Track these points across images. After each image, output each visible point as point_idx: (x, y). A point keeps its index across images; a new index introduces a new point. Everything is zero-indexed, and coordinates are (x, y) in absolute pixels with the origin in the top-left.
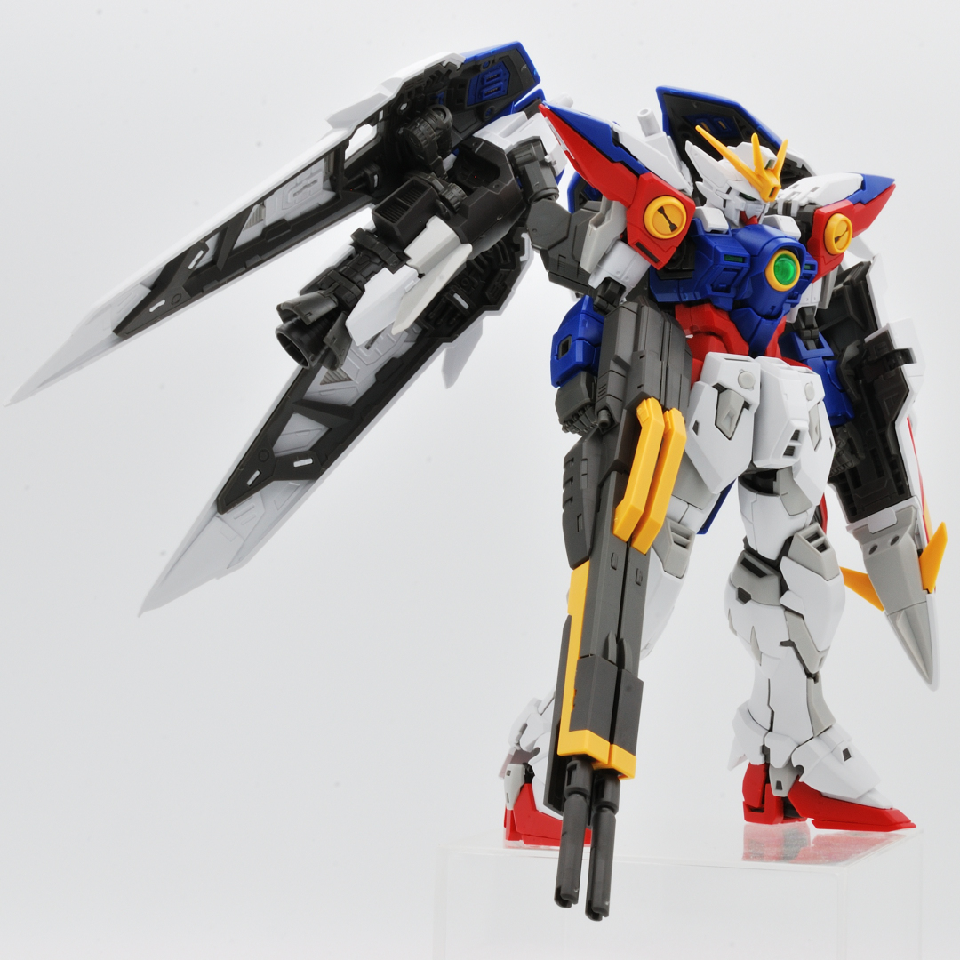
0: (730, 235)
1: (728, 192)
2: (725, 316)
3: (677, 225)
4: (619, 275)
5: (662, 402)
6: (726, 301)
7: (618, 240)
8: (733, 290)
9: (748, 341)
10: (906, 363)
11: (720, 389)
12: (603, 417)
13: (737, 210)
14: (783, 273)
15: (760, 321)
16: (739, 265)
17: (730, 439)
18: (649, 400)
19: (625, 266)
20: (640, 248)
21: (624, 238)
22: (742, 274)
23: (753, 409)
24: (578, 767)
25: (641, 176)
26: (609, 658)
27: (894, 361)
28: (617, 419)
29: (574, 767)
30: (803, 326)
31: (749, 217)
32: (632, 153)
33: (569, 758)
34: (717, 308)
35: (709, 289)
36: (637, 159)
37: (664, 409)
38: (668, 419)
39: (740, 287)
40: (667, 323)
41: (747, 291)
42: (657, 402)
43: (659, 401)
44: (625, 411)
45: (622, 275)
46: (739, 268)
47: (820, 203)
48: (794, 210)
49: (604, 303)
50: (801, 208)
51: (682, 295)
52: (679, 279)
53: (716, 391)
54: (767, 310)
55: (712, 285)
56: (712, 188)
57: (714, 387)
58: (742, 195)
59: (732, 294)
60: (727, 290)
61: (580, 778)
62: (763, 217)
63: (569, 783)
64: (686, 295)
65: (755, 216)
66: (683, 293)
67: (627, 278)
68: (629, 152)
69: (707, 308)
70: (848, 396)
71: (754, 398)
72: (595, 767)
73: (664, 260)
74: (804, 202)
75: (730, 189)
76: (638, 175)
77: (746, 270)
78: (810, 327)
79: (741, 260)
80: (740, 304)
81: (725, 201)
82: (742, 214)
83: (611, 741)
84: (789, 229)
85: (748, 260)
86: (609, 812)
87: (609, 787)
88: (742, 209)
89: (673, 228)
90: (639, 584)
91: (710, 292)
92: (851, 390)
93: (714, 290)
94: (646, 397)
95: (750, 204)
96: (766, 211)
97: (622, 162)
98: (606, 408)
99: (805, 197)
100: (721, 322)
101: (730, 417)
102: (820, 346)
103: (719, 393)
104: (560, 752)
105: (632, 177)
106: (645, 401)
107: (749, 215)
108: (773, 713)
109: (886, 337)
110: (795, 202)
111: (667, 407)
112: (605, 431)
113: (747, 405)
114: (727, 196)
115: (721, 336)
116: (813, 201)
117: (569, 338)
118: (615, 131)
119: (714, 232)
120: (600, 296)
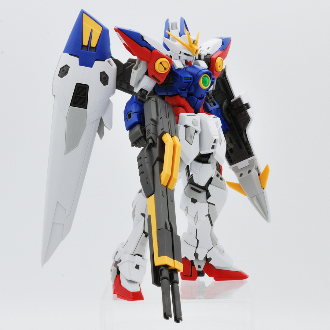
0: (184, 70)
1: (180, 53)
2: (185, 99)
3: (167, 68)
4: (145, 87)
5: (171, 134)
6: (185, 94)
7: (144, 75)
8: (187, 90)
9: (193, 108)
10: (248, 109)
11: (186, 126)
12: (150, 141)
13: (184, 59)
14: (205, 82)
15: (197, 100)
16: (189, 81)
17: (191, 145)
18: (166, 134)
19: (148, 84)
20: (153, 77)
21: (147, 74)
22: (190, 84)
23: (198, 133)
24: (164, 269)
25: (153, 51)
26: (168, 229)
27: (243, 108)
28: (156, 142)
29: (163, 269)
30: (209, 98)
31: (189, 62)
32: (148, 43)
33: (159, 266)
34: (181, 97)
35: (179, 90)
36: (150, 45)
37: (172, 137)
38: (174, 140)
39: (189, 89)
40: (166, 104)
41: (192, 90)
42: (169, 134)
43: (170, 134)
44: (158, 139)
45: (147, 88)
46: (189, 82)
47: (212, 53)
48: (203, 58)
49: (141, 98)
50: (205, 56)
51: (168, 93)
52: (167, 87)
53: (185, 128)
54: (200, 96)
55: (180, 89)
56: (174, 52)
57: (184, 126)
58: (185, 54)
59: (187, 91)
60: (185, 90)
61: (165, 273)
62: (193, 61)
63: (161, 276)
64: (170, 93)
65: (191, 61)
66: (169, 92)
67: (149, 88)
68: (147, 43)
69: (178, 97)
70: (227, 122)
71: (198, 129)
72: (169, 268)
73: (162, 80)
74: (206, 54)
75: (181, 52)
76: (151, 51)
77: (192, 82)
78: (211, 98)
79: (190, 79)
80: (190, 95)
81: (179, 57)
82: (186, 61)
83: (174, 259)
84: (203, 65)
85: (192, 79)
86: (176, 284)
87: (175, 275)
88: (186, 59)
89: (165, 69)
90: (172, 201)
91: (179, 91)
92: (228, 120)
93: (180, 90)
94: (165, 133)
95: (189, 57)
96: (194, 59)
97: (146, 47)
98: (151, 138)
99: (206, 52)
100: (183, 101)
101: (191, 137)
102: (215, 105)
103: (186, 128)
104: (156, 264)
105: (149, 51)
106: (165, 134)
107: (189, 61)
108: (198, 241)
109: (239, 100)
110: (203, 54)
111: (173, 136)
112: (151, 146)
113: (196, 132)
114: (180, 55)
115: (183, 107)
116: (209, 53)
117: (131, 112)
118: (142, 35)
119: (179, 69)
120: (139, 96)
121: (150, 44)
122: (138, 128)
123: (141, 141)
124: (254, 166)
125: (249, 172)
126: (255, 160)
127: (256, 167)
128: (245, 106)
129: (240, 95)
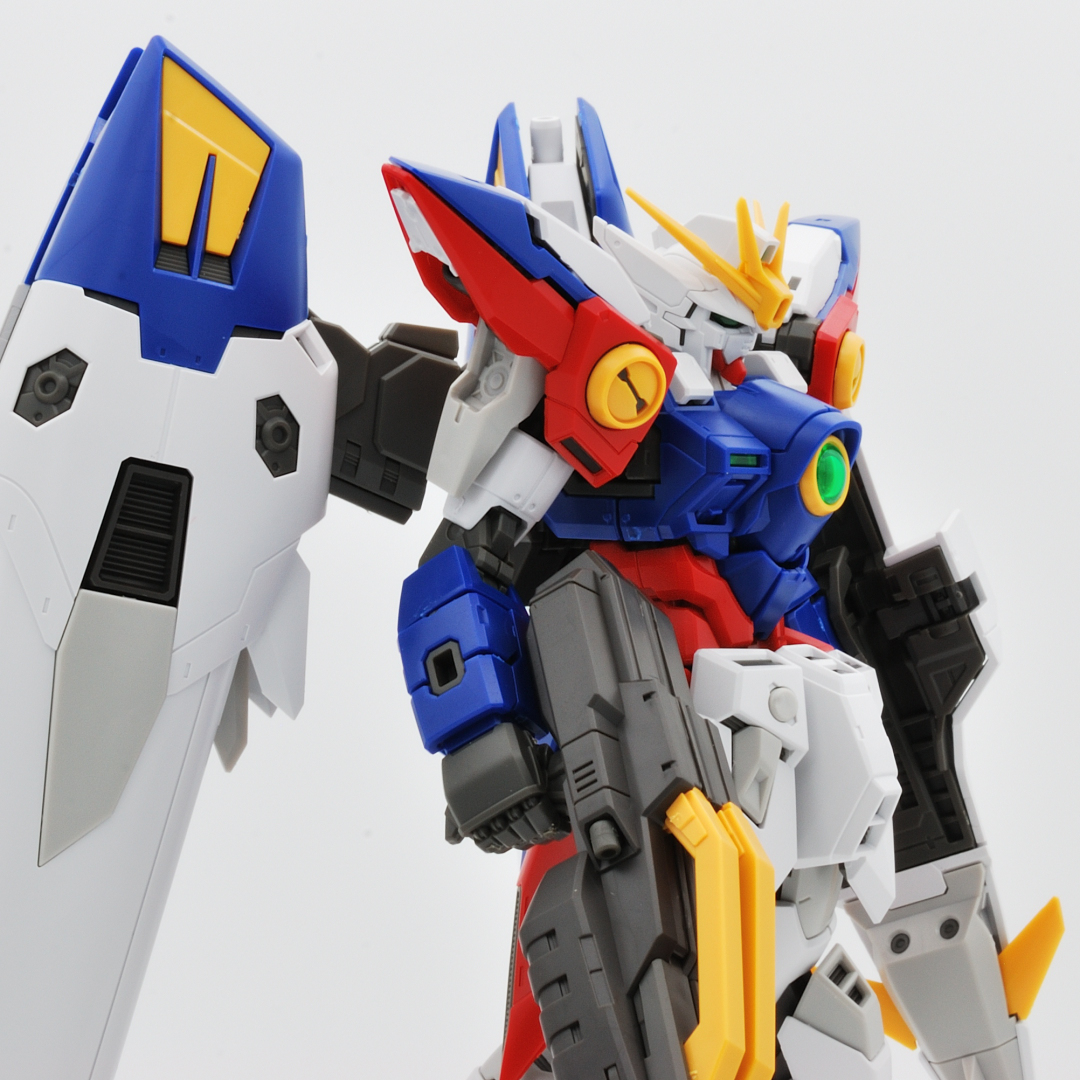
0: (717, 406)
1: (689, 315)
2: (709, 567)
3: (649, 400)
4: (517, 502)
5: (708, 792)
6: (717, 540)
8: (730, 522)
9: (752, 617)
11: (737, 726)
12: (603, 836)
13: (708, 348)
15: (779, 574)
16: (746, 474)
17: (759, 826)
18: (690, 793)
19: (532, 483)
20: (570, 448)
21: (533, 426)
22: (754, 489)
25: (583, 305)
28: (633, 839)
31: (727, 360)
32: (563, 258)
34: (698, 554)
35: (692, 518)
36: (570, 270)
37: (717, 808)
38: (732, 831)
39: (743, 513)
41: (757, 524)
42: (702, 796)
43: (704, 791)
44: (644, 822)
45: (523, 504)
46: (750, 478)
49: (493, 561)
51: (626, 530)
52: (618, 499)
54: (791, 555)
55: (696, 513)
57: (723, 722)
58: (715, 318)
59: (728, 528)
60: (718, 520)
62: (750, 355)
64: (637, 530)
65: (738, 357)
66: (631, 524)
67: (531, 504)
68: (557, 257)
69: (681, 554)
71: (796, 736)
73: (614, 467)
75: (694, 306)
76: (574, 303)
77: (763, 480)
79: (752, 461)
80: (744, 544)
81: (683, 332)
82: (717, 355)
85: (767, 460)
88: (718, 348)
89: (641, 405)
91: (692, 525)
93: (700, 521)
94: (684, 787)
95: (732, 334)
96: (753, 344)
97: (550, 280)
98: (606, 816)
100: (706, 582)
101: (760, 782)
103: (733, 734)
105: (562, 304)
106: (682, 795)
107: (729, 358)
109: (935, 559)
111: (718, 802)
112: (604, 866)
113: (784, 754)
114: (687, 324)
115: (703, 609)
116: (802, 311)
117: (451, 646)
118: (532, 214)
119: (692, 403)
120: (485, 548)
121: (571, 266)
122: (501, 745)
123: (521, 821)
124: (973, 898)
125: (950, 929)
126: (983, 870)
127: (983, 907)
128: (961, 594)
129: (939, 536)
